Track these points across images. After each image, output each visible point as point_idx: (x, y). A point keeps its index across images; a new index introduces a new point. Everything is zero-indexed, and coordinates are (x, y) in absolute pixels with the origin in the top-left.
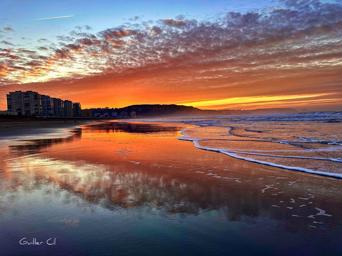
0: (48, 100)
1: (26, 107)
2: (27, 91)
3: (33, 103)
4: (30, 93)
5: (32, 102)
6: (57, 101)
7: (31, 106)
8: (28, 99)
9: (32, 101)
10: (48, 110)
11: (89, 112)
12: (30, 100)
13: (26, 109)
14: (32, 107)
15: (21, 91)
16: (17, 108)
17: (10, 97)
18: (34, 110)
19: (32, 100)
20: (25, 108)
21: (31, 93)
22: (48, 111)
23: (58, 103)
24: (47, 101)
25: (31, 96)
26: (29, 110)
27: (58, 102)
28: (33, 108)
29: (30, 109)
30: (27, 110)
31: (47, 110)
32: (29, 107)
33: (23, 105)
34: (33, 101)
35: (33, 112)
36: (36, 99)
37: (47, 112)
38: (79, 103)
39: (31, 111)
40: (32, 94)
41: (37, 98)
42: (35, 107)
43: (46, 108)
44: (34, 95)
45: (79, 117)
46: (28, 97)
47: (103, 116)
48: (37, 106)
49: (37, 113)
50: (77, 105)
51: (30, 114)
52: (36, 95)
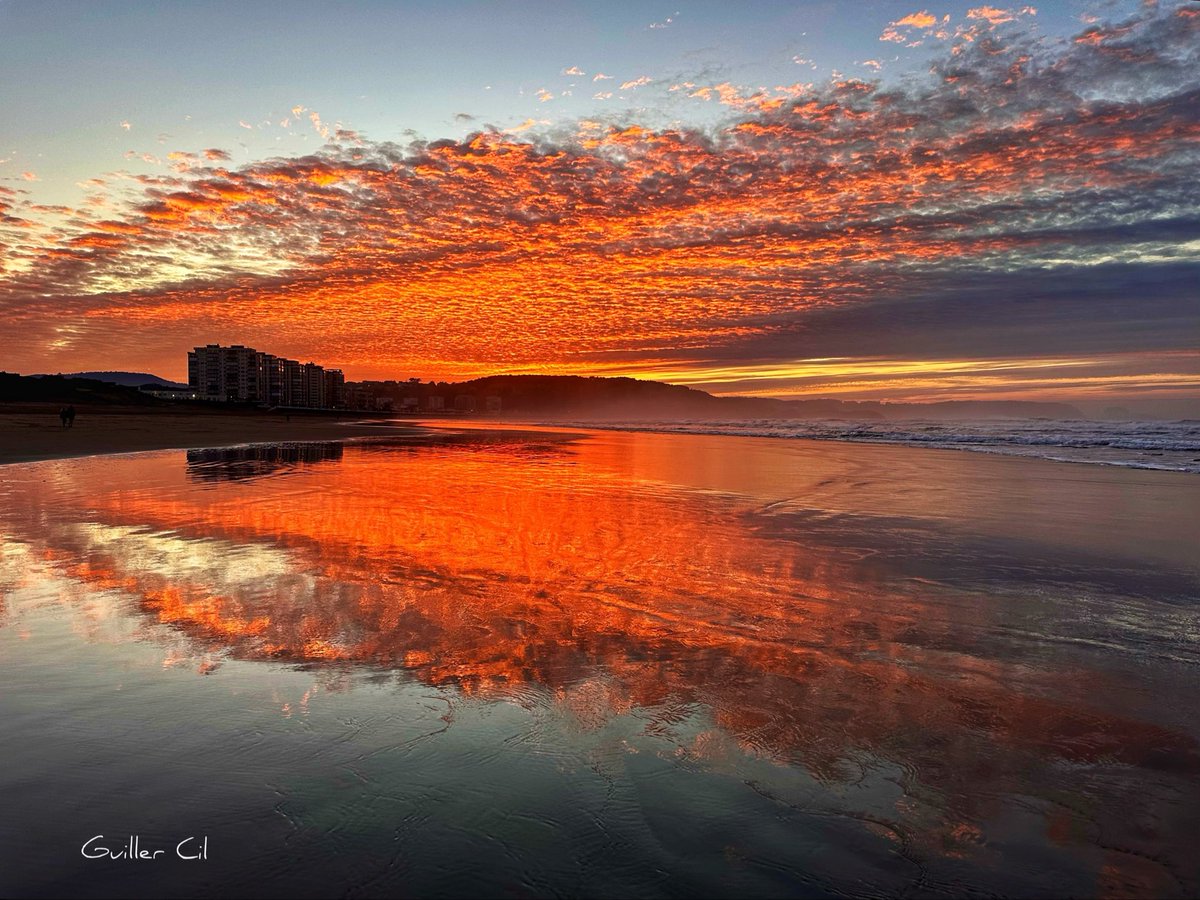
0: (273, 365)
1: (229, 382)
2: (233, 347)
3: (245, 374)
4: (239, 352)
5: (243, 372)
7: (241, 381)
8: (236, 364)
9: (243, 370)
10: (270, 388)
11: (364, 396)
12: (239, 368)
13: (230, 388)
14: (242, 384)
15: (218, 346)
16: (209, 384)
17: (195, 359)
18: (246, 390)
19: (243, 368)
21: (243, 352)
22: (270, 392)
23: (292, 371)
24: (270, 367)
25: (241, 358)
26: (236, 390)
27: (292, 369)
28: (245, 386)
29: (237, 388)
30: (232, 390)
31: (268, 391)
32: (236, 384)
33: (223, 377)
34: (245, 370)
35: (244, 395)
36: (252, 364)
37: (268, 395)
38: (340, 371)
39: (240, 391)
40: (245, 354)
41: (255, 363)
42: (249, 384)
43: (268, 384)
44: (249, 356)
45: (340, 408)
46: (234, 359)
47: (402, 407)
48: (253, 380)
49: (253, 397)
50: (336, 377)
51: (237, 398)
52: (252, 355)
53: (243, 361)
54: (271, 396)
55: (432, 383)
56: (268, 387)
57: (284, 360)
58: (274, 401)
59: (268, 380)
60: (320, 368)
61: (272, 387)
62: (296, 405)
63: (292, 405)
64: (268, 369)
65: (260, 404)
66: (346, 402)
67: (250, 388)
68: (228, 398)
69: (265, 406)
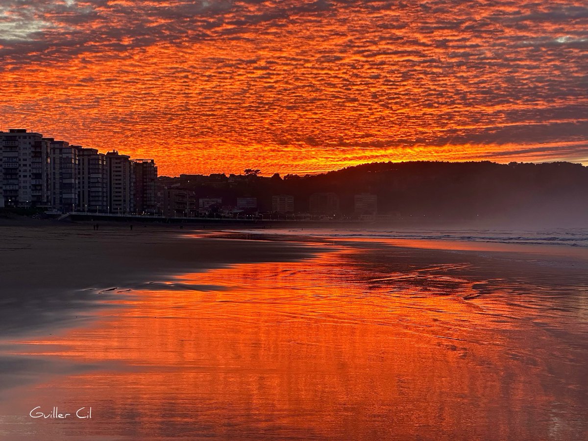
0: (64, 156)
1: (7, 179)
2: (12, 131)
3: (28, 168)
4: (20, 138)
5: (25, 165)
6: (86, 158)
7: (22, 179)
8: (15, 154)
9: (25, 163)
10: (61, 188)
11: (183, 196)
12: (20, 160)
13: (8, 188)
14: (24, 182)
18: (29, 190)
19: (25, 160)
20: (5, 182)
21: (25, 137)
22: (61, 193)
23: (89, 164)
24: (61, 158)
25: (22, 146)
26: (16, 191)
27: (89, 160)
28: (28, 185)
29: (17, 187)
30: (11, 191)
31: (57, 191)
32: (15, 182)
34: (28, 163)
35: (26, 197)
36: (37, 154)
37: (58, 197)
38: (152, 161)
39: (21, 191)
40: (27, 140)
41: (40, 153)
42: (34, 182)
43: (58, 181)
44: (33, 143)
45: (152, 214)
46: (13, 148)
47: (235, 211)
48: (38, 176)
49: (38, 199)
50: (147, 169)
51: (16, 202)
52: (37, 143)
53: (25, 150)
54: (61, 199)
55: (277, 175)
56: (57, 186)
57: (78, 148)
58: (66, 206)
59: (57, 176)
60: (126, 158)
61: (63, 186)
62: (95, 211)
63: (89, 211)
64: (57, 161)
65: (46, 209)
66: (159, 205)
67: (35, 187)
68: (6, 202)
69: (54, 212)
